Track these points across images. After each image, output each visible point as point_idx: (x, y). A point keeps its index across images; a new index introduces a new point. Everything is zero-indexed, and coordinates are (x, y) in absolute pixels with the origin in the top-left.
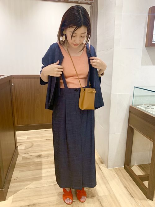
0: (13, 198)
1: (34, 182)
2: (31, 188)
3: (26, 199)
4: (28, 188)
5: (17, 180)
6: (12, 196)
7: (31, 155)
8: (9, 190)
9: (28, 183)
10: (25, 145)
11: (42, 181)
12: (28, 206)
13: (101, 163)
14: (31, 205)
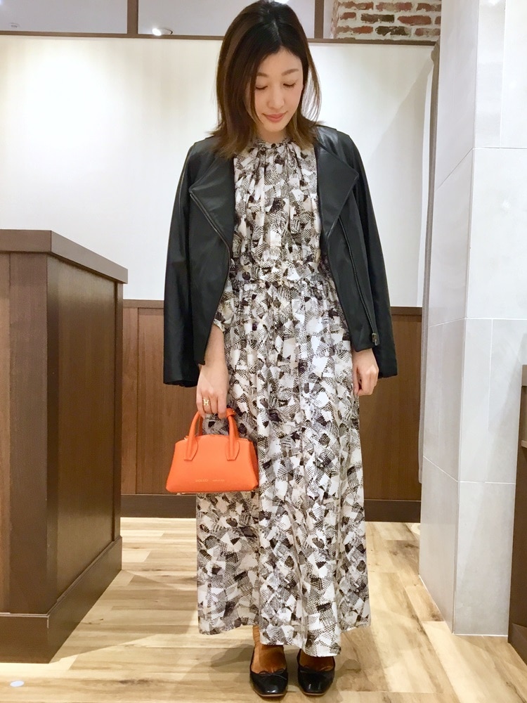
0: (75, 662)
1: (158, 636)
2: (144, 647)
3: (120, 667)
4: (133, 645)
5: (99, 624)
6: (76, 656)
7: (165, 576)
8: (66, 644)
9: (136, 635)
10: (151, 549)
11: (187, 635)
12: (123, 682)
13: (431, 618)
14: (132, 682)
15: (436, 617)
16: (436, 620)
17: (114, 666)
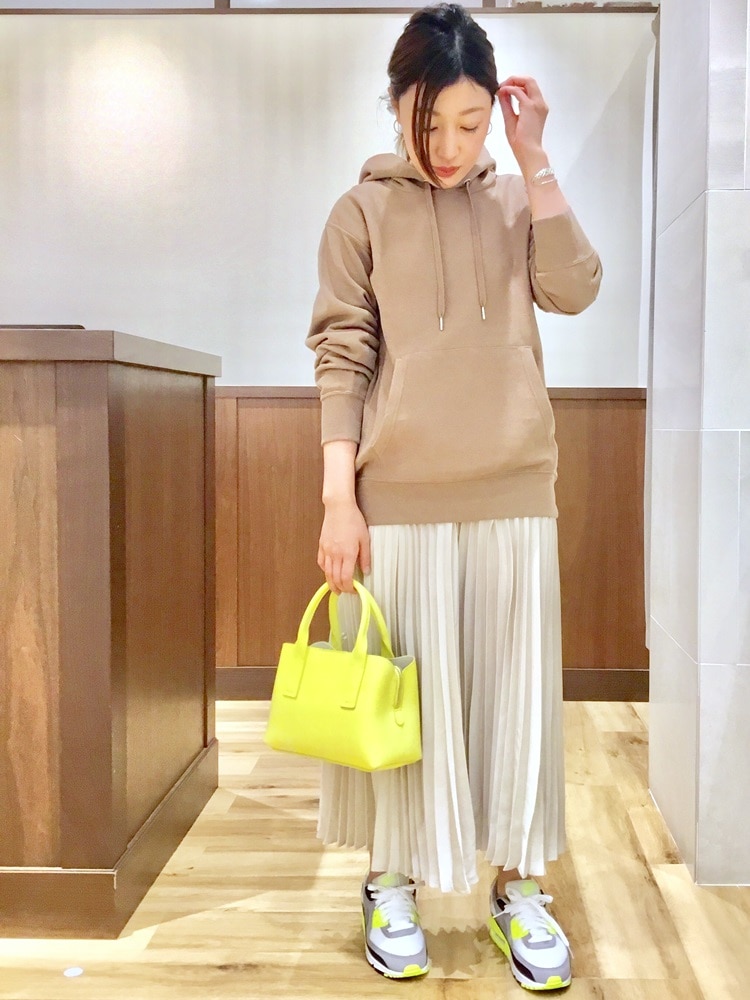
0: (155, 936)
1: (272, 893)
2: (252, 912)
3: (218, 943)
4: (235, 909)
5: (187, 875)
6: (155, 927)
7: (281, 797)
8: (143, 906)
9: (240, 892)
10: (260, 753)
11: (313, 893)
12: (222, 968)
13: (665, 859)
14: (235, 967)
15: (672, 858)
16: (672, 863)
17: (211, 942)
